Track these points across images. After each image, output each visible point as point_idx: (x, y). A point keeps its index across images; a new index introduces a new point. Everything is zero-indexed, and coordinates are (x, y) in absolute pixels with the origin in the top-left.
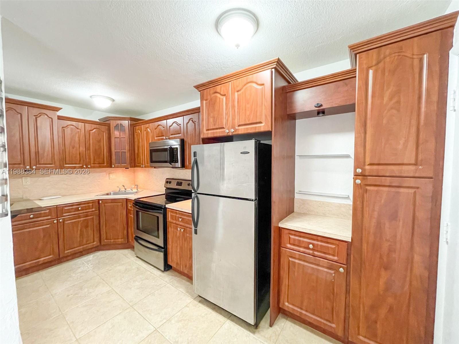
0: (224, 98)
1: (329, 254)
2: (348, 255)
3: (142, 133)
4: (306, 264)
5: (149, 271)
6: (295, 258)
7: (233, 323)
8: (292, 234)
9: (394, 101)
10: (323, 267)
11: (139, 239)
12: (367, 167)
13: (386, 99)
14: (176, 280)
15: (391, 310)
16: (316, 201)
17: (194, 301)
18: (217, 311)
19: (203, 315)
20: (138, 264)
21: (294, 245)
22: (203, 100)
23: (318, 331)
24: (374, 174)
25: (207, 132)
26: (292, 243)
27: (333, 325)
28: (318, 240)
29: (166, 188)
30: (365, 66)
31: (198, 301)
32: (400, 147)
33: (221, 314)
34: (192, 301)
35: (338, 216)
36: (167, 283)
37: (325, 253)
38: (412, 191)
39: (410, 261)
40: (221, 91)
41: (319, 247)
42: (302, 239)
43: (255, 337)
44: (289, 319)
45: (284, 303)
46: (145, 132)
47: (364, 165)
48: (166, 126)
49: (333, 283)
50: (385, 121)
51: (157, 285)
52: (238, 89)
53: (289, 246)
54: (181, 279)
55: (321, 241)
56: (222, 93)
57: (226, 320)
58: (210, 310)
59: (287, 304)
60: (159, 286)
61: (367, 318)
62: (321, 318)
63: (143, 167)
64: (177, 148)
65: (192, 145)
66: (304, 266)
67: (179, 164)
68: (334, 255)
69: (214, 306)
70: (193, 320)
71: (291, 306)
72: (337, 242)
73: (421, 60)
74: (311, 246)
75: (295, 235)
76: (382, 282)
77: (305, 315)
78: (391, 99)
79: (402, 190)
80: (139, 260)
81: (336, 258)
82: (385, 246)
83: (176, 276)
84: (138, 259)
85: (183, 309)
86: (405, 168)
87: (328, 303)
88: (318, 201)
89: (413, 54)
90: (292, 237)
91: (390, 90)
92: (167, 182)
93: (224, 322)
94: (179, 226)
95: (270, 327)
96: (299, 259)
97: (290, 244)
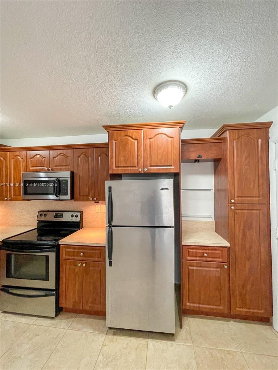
0: (136, 142)
1: (216, 258)
2: (229, 255)
3: (6, 161)
4: (201, 269)
5: (34, 325)
6: (193, 266)
7: (154, 340)
8: (190, 249)
9: (247, 161)
10: (213, 268)
11: (9, 289)
12: (236, 198)
13: (243, 159)
14: (74, 323)
15: (253, 284)
16: (191, 221)
17: (107, 337)
18: (134, 336)
19: (125, 346)
20: (11, 321)
21: (192, 256)
22: (113, 140)
23: (209, 316)
24: (240, 203)
25: (117, 168)
26: (191, 255)
27: (221, 308)
28: (209, 250)
29: (38, 222)
30: (232, 138)
31: (112, 334)
32: (252, 187)
33: (139, 337)
34: (106, 337)
35: (205, 230)
36: (65, 330)
37: (213, 258)
38: (258, 211)
39: (259, 252)
40: (133, 136)
41: (210, 254)
42: (198, 251)
43: (177, 343)
44: (188, 315)
45: (186, 305)
46: (13, 160)
47: (234, 197)
48: (49, 156)
49: (219, 277)
50: (243, 172)
51: (55, 337)
52: (150, 137)
53: (188, 258)
54: (79, 319)
55: (211, 250)
56: (134, 137)
57: (147, 341)
58: (128, 338)
59: (188, 304)
60: (57, 337)
61: (240, 294)
62: (213, 305)
63: (7, 200)
64: (67, 181)
65: (106, 180)
66: (200, 270)
67: (68, 197)
68: (219, 258)
69: (130, 332)
70: (119, 356)
71: (191, 305)
72: (221, 249)
73: (258, 141)
74: (205, 255)
75: (193, 249)
76: (247, 268)
77: (202, 307)
78: (246, 159)
79: (254, 211)
80: (10, 315)
81: (221, 260)
82: (248, 246)
83: (72, 317)
84: (7, 315)
85: (102, 351)
86: (254, 199)
87: (217, 293)
88: (193, 221)
89: (254, 138)
90: (190, 250)
91: (245, 155)
92: (41, 215)
93: (146, 343)
94: (78, 261)
95: (181, 329)
96: (197, 266)
97: (189, 256)
